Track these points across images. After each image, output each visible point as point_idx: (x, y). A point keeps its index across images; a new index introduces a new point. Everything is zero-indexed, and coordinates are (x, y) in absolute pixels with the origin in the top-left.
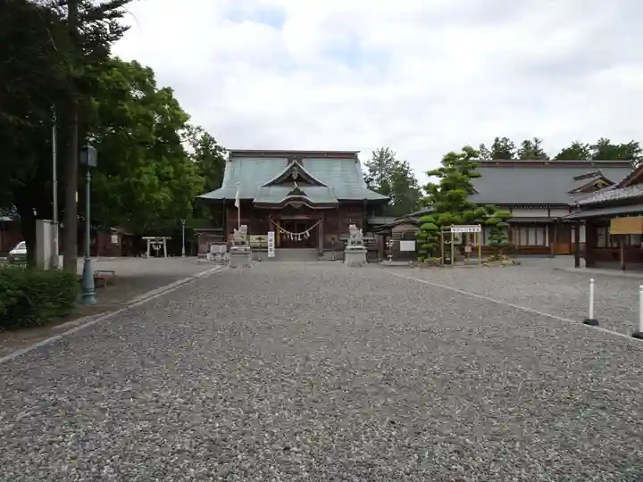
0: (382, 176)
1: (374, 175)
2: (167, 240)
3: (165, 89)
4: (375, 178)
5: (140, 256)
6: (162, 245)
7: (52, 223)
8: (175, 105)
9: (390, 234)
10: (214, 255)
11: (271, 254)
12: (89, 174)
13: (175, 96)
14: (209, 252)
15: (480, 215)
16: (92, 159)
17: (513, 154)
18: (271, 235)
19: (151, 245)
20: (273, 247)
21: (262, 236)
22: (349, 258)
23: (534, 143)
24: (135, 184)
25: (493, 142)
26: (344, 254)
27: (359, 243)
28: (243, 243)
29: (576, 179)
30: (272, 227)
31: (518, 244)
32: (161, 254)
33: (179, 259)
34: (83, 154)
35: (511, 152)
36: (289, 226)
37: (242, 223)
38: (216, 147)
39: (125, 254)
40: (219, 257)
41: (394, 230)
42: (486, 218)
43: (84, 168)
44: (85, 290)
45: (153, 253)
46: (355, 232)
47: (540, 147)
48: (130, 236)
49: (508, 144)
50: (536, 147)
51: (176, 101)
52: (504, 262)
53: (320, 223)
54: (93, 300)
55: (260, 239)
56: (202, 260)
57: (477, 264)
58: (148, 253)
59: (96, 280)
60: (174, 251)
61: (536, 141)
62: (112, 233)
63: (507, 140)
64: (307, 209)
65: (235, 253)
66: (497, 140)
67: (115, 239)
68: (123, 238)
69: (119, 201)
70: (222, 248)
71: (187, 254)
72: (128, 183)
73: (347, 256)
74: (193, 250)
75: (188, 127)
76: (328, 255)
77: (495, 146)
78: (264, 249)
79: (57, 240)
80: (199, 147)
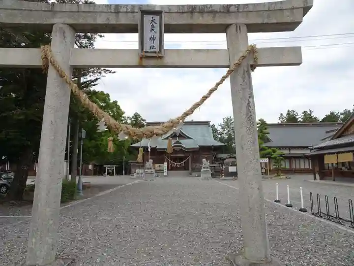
0: (229, 131)
1: (224, 130)
2: (116, 167)
3: (114, 102)
4: (225, 132)
5: (102, 175)
6: (113, 170)
7: (67, 162)
8: (118, 108)
9: (224, 163)
10: (138, 174)
11: (165, 174)
12: (82, 141)
13: (118, 104)
14: (135, 173)
15: (269, 153)
16: (84, 136)
17: (298, 119)
18: (165, 164)
19: (108, 169)
20: (166, 170)
21: (161, 165)
22: (203, 176)
23: (309, 113)
24: (101, 144)
25: (287, 112)
26: (200, 174)
27: (207, 168)
28: (151, 168)
29: (327, 132)
30: (166, 160)
31: (294, 167)
32: (113, 174)
33: (121, 176)
34: (80, 134)
35: (297, 117)
36: (175, 159)
37: (151, 159)
38: (141, 119)
39: (95, 174)
40: (140, 175)
41: (225, 161)
42: (272, 155)
43: (80, 139)
44: (78, 189)
45: (109, 174)
46: (206, 163)
47: (313, 114)
48: (98, 165)
49: (295, 113)
50: (310, 114)
51: (119, 106)
52: (281, 177)
53: (190, 158)
54: (81, 194)
55: (159, 166)
56: (132, 177)
57: (267, 178)
58: (106, 173)
59: (83, 186)
60: (119, 172)
61: (310, 111)
62: (88, 164)
63: (294, 111)
64: (183, 151)
65: (146, 173)
66: (289, 111)
67: (90, 167)
68: (95, 166)
69: (93, 151)
70: (141, 171)
71: (126, 174)
72: (97, 144)
73: (202, 174)
74: (128, 172)
75: (124, 117)
76: (194, 174)
77: (288, 114)
78: (161, 171)
79: (68, 168)
80: (133, 119)
